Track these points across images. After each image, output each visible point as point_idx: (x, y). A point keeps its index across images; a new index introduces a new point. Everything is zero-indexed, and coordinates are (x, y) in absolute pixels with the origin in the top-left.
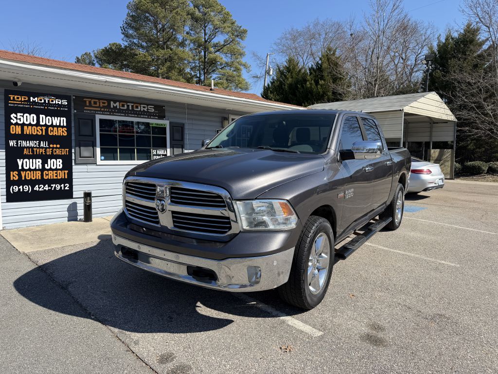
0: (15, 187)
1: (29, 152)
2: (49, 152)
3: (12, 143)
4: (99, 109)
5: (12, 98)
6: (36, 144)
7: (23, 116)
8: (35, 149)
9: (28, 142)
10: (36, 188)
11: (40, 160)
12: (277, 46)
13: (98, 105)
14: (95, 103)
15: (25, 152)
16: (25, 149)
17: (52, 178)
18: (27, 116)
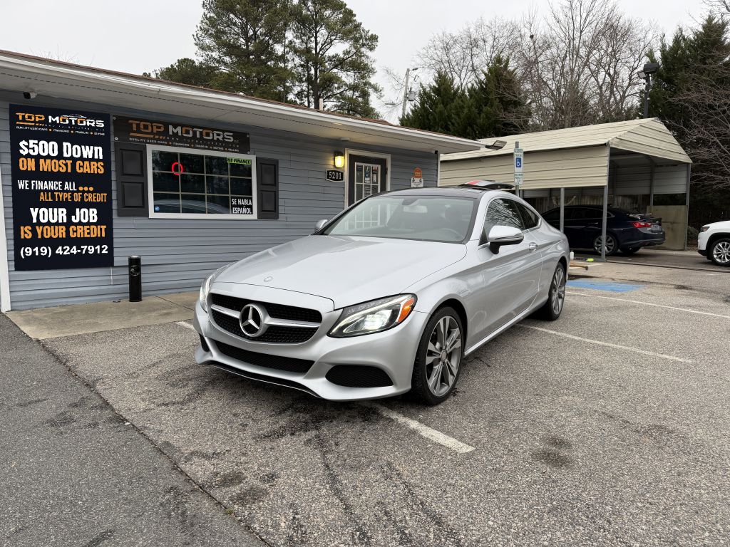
0: (27, 248)
1: (48, 198)
2: (77, 198)
3: (22, 184)
4: (152, 136)
5: (21, 118)
6: (57, 186)
7: (38, 144)
8: (56, 193)
9: (46, 183)
10: (59, 251)
11: (65, 210)
12: (422, 59)
13: (150, 130)
14: (146, 127)
15: (42, 197)
16: (42, 194)
17: (82, 236)
18: (43, 145)
